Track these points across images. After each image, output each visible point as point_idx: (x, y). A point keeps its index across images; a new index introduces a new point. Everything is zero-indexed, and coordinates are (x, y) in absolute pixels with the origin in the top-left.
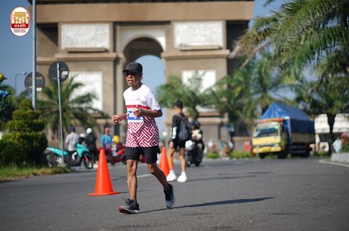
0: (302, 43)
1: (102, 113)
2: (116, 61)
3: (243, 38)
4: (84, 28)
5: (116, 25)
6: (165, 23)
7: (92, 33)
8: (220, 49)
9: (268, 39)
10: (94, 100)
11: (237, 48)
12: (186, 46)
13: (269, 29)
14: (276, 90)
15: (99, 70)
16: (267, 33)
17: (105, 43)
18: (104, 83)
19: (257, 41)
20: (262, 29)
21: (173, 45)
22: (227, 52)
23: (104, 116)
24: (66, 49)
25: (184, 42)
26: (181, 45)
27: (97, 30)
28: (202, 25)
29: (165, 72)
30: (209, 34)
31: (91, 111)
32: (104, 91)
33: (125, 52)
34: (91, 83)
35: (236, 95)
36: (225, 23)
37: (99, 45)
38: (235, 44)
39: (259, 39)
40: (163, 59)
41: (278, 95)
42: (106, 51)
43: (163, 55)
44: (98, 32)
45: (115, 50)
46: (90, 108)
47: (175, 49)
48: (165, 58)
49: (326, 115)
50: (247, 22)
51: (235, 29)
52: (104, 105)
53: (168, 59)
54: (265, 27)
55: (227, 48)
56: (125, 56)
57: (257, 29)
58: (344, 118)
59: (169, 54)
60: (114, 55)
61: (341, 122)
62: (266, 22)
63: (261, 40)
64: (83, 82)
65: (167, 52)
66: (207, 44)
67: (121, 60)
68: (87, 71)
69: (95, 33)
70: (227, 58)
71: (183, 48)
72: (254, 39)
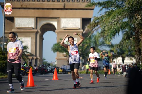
0: (112, 28)
1: (31, 54)
2: (37, 33)
3: (89, 25)
4: (24, 19)
5: (37, 19)
6: (57, 18)
7: (28, 21)
8: (79, 29)
9: (99, 26)
10: (27, 49)
11: (86, 29)
12: (65, 28)
14: (101, 47)
15: (30, 37)
16: (97, 24)
17: (33, 25)
18: (31, 42)
20: (96, 21)
21: (60, 27)
22: (82, 31)
23: (31, 55)
24: (17, 27)
25: (65, 26)
26: (63, 27)
27: (29, 20)
28: (72, 19)
29: (57, 38)
30: (75, 23)
31: (26, 53)
32: (32, 45)
33: (40, 30)
34: (26, 42)
35: (85, 48)
36: (81, 19)
37: (30, 26)
38: (86, 27)
39: (95, 25)
40: (56, 33)
41: (102, 49)
42: (33, 29)
43: (56, 31)
44: (30, 21)
45: (36, 28)
47: (61, 29)
48: (57, 32)
49: (121, 57)
50: (90, 19)
51: (85, 21)
52: (31, 50)
53: (58, 33)
54: (98, 21)
55: (82, 29)
56: (41, 31)
57: (94, 21)
58: (128, 58)
59: (58, 31)
60: (36, 31)
61: (127, 60)
62: (98, 19)
63: (96, 26)
64: (23, 41)
65: (58, 30)
66: (74, 27)
67: (39, 33)
68: (25, 37)
69: (29, 21)
70: (82, 33)
71: (64, 29)
72: (93, 25)
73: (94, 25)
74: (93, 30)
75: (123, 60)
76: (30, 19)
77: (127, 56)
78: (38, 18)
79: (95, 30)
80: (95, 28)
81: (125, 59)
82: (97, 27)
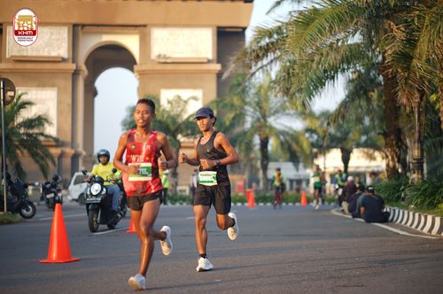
0: (314, 66)
1: (56, 140)
2: (76, 73)
3: (238, 54)
5: (77, 30)
7: (46, 38)
8: (209, 61)
9: (271, 56)
10: (46, 125)
11: (232, 67)
12: (165, 57)
13: (272, 43)
14: (278, 118)
15: (53, 86)
16: (267, 50)
17: (62, 50)
18: (59, 103)
19: (258, 58)
20: (263, 43)
21: (149, 57)
22: (218, 67)
23: (58, 143)
24: (12, 56)
25: (163, 53)
26: (159, 56)
27: (52, 34)
28: (186, 32)
29: (138, 89)
30: (198, 43)
31: (42, 138)
32: (60, 112)
33: (87, 63)
34: (43, 102)
36: (215, 30)
37: (54, 54)
38: (229, 61)
39: (260, 55)
40: (136, 74)
41: (282, 125)
42: (64, 60)
43: (135, 67)
44: (53, 37)
45: (74, 60)
46: (42, 134)
47: (153, 61)
48: (137, 71)
49: (339, 150)
50: (244, 29)
51: (228, 37)
52: (59, 130)
53: (142, 74)
54: (267, 40)
55: (218, 62)
56: (87, 68)
57: (258, 42)
58: (362, 154)
59: (144, 68)
60: (73, 67)
61: (358, 158)
62: (270, 34)
63: (263, 57)
64: (33, 101)
65: (141, 65)
66: (193, 55)
67: (82, 72)
68: (38, 86)
69: (50, 38)
70: (219, 75)
71: (162, 61)
72: (254, 55)
73: (258, 56)
74: (254, 69)
75: (346, 160)
76: (55, 30)
77: (358, 146)
78: (80, 28)
79: (258, 70)
80: (259, 64)
81: (352, 155)
82: (265, 62)
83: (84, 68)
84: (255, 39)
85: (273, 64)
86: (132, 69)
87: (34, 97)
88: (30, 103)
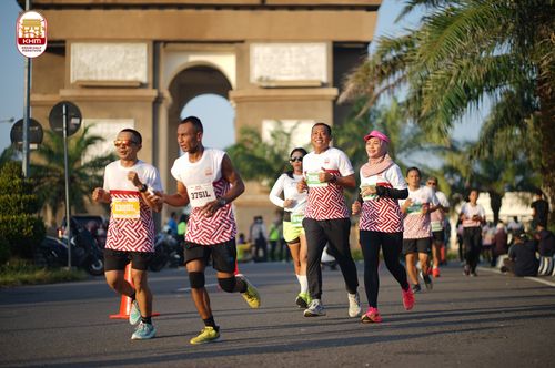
0: (452, 81)
2: (157, 102)
3: (359, 70)
4: (106, 47)
5: (157, 48)
6: (236, 44)
7: (120, 58)
8: (324, 85)
9: (399, 74)
11: (350, 86)
12: (268, 80)
13: (400, 56)
14: (410, 153)
15: (128, 117)
16: (393, 66)
17: (141, 73)
19: (382, 75)
20: (389, 57)
21: (248, 79)
22: (333, 92)
24: (78, 81)
25: (265, 75)
26: (261, 79)
27: (127, 53)
28: (294, 48)
29: (235, 121)
30: (305, 62)
33: (171, 89)
36: (330, 45)
37: (130, 77)
38: (347, 79)
39: (386, 72)
40: (232, 101)
41: (414, 162)
42: (142, 86)
43: (231, 94)
44: (130, 57)
45: (155, 85)
47: (253, 85)
48: (234, 98)
49: (488, 194)
50: (367, 44)
51: (346, 55)
53: (239, 101)
54: (394, 53)
55: (334, 86)
56: (172, 94)
57: (382, 56)
58: (516, 199)
59: (241, 94)
60: (154, 93)
61: (511, 205)
62: (397, 45)
63: (389, 74)
64: (103, 136)
65: (238, 89)
66: (303, 77)
67: (164, 101)
68: (111, 117)
69: (125, 58)
70: (335, 101)
71: (265, 85)
72: (378, 71)
73: (382, 72)
74: (377, 90)
75: (496, 206)
76: (131, 47)
77: (512, 189)
78: (162, 45)
79: (382, 91)
80: (385, 84)
81: (503, 200)
82: (391, 81)
83: (167, 94)
84: (379, 52)
85: (402, 84)
86: (226, 96)
87: (105, 131)
88: (100, 138)
